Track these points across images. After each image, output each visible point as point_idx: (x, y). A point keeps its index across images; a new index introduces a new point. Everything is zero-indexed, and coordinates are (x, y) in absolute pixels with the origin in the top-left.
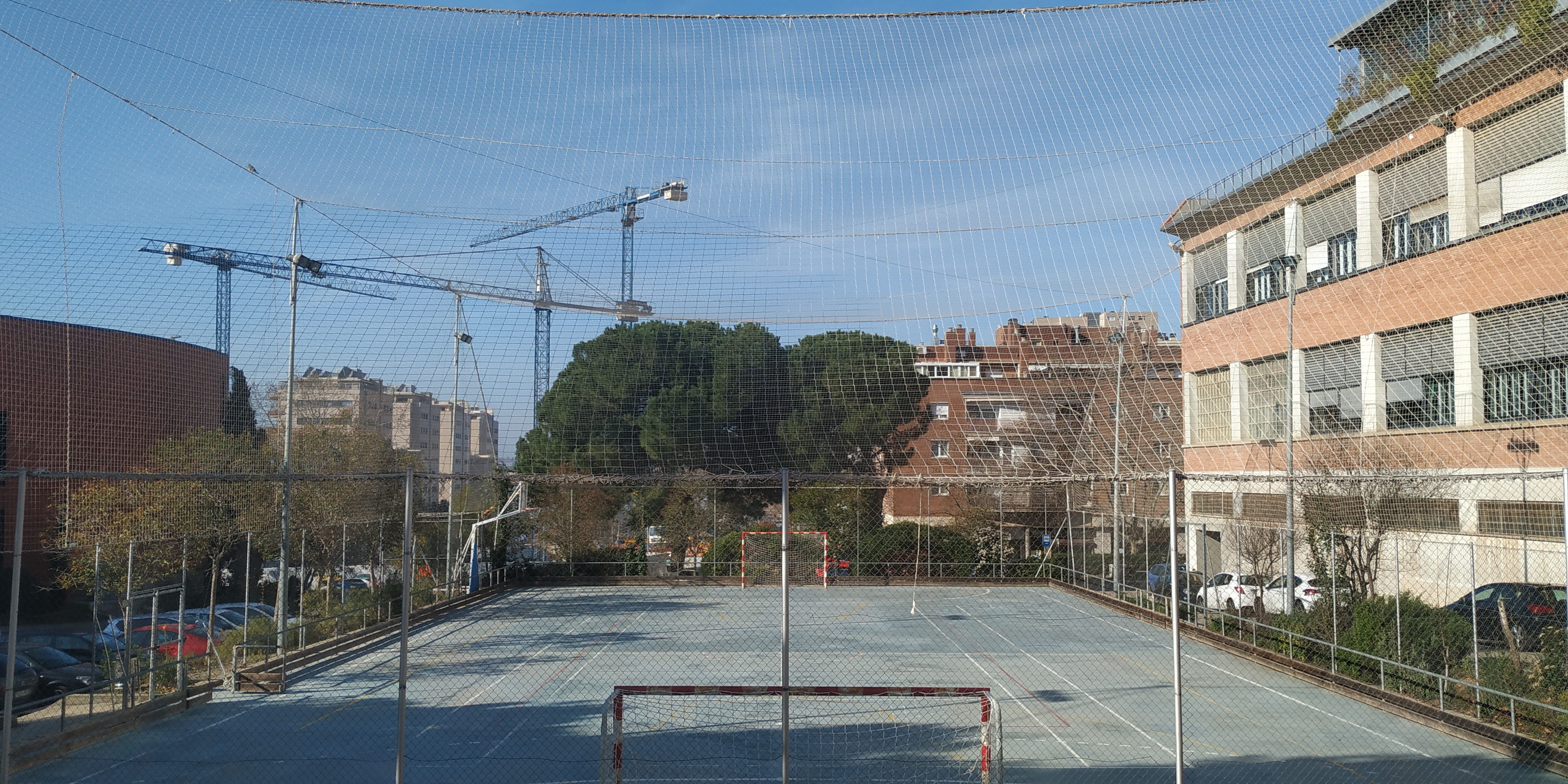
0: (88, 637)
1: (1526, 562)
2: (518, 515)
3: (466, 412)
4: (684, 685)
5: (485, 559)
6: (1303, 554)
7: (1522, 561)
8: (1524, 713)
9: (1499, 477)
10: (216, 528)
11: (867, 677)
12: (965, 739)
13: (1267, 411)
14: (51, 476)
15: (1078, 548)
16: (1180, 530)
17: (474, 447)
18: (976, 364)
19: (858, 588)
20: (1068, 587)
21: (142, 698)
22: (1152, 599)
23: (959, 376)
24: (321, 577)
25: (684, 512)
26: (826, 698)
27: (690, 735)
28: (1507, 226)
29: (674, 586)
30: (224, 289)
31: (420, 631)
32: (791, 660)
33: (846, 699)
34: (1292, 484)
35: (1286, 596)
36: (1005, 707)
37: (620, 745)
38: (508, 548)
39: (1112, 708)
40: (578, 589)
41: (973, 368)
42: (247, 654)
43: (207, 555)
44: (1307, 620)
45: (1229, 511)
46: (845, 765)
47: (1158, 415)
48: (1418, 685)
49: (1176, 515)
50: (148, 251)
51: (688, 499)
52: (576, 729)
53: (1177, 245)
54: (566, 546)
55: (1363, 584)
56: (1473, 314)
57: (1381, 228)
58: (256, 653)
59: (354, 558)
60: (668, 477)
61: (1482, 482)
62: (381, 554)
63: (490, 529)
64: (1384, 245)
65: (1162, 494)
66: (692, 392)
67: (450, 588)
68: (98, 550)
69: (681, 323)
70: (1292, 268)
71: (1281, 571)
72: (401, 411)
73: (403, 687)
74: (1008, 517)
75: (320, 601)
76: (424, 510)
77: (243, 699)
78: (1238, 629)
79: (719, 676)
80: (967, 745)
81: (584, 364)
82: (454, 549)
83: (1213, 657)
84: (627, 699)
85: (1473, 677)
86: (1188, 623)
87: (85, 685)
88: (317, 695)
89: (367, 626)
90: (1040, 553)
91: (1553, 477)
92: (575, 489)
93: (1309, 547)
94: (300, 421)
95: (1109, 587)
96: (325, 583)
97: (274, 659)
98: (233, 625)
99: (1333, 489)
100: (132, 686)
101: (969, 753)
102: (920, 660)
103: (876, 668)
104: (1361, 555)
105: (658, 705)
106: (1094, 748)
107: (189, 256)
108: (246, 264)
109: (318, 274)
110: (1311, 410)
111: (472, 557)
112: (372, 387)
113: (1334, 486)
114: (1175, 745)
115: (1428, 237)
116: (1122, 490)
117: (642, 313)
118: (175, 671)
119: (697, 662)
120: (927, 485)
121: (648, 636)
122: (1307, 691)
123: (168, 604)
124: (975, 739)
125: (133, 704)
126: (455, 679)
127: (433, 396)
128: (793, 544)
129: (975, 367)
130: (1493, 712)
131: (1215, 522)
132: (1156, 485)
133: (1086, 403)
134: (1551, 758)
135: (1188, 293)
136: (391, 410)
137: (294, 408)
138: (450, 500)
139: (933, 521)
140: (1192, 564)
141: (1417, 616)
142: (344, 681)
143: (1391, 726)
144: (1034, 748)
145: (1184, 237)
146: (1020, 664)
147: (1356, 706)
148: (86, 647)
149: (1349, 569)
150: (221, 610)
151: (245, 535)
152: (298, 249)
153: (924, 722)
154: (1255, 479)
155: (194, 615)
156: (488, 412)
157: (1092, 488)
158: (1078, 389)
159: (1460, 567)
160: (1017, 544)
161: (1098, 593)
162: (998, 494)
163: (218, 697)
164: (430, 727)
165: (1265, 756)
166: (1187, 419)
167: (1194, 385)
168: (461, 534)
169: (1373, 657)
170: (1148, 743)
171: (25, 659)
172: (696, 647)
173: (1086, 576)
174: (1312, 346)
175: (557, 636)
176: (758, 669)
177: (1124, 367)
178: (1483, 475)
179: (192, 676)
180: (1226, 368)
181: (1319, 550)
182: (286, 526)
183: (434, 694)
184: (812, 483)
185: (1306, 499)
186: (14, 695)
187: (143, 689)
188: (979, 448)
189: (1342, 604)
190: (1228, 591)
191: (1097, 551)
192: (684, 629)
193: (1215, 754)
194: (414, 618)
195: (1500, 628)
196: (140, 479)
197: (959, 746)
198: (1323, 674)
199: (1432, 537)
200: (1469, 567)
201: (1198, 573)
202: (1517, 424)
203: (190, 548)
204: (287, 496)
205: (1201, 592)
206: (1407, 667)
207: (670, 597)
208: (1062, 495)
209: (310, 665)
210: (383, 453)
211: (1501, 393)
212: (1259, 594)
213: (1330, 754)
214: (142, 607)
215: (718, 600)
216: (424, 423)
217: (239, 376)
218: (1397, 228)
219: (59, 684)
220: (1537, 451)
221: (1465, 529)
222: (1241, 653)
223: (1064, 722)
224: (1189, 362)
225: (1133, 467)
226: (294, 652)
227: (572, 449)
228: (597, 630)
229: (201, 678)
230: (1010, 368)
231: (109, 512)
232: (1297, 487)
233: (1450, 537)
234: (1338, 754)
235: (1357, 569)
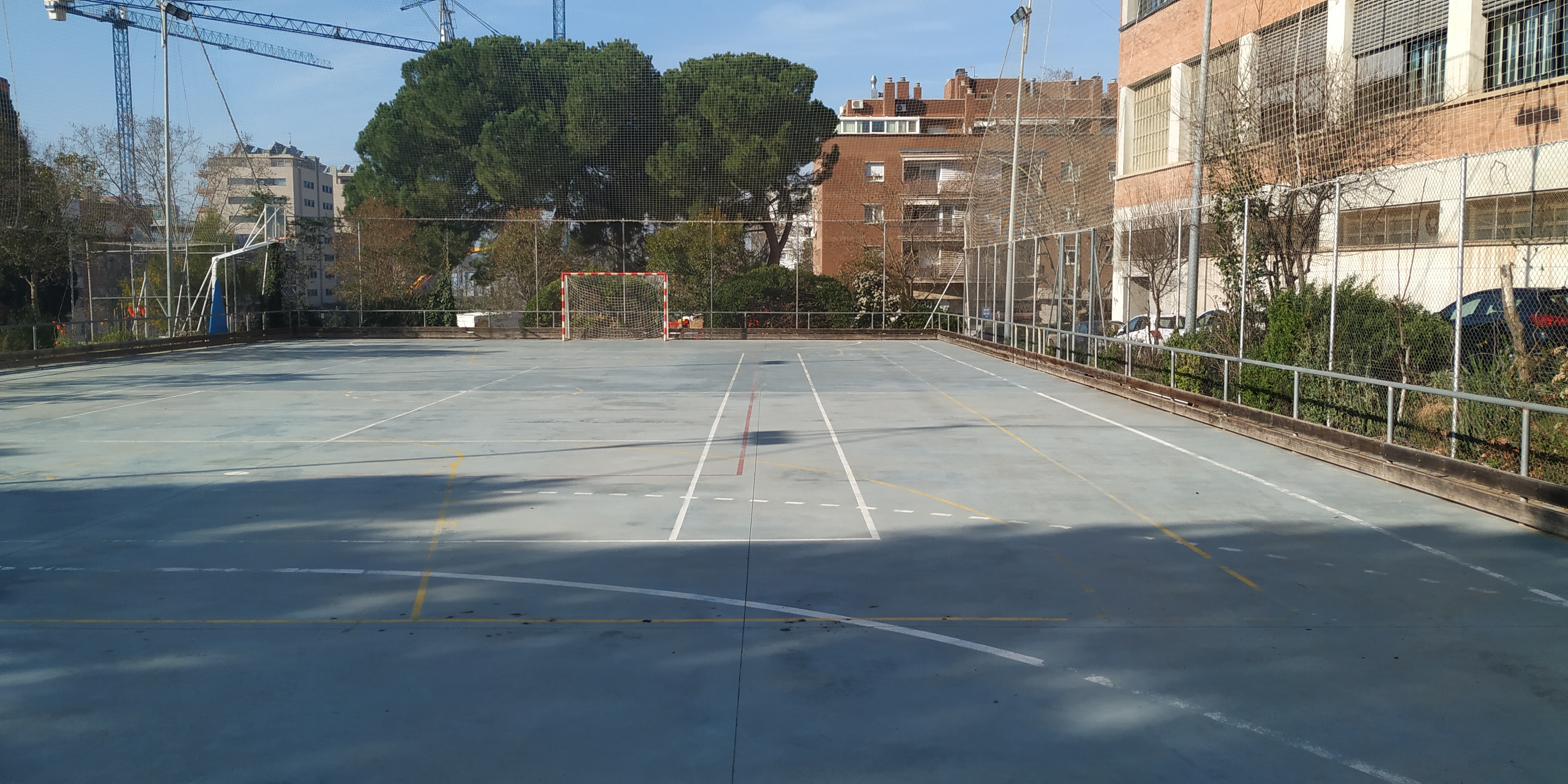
18: (917, 119)
23: (896, 131)
41: (912, 123)
44: (1206, 337)
45: (1160, 251)
48: (1354, 413)
55: (1291, 278)
81: (414, 86)
112: (308, 166)
129: (914, 122)
130: (1480, 447)
166: (1120, 147)
167: (1130, 103)
174: (1269, 25)
180: (1167, 74)
202: (1529, 86)
211: (1510, 46)
220: (1558, 120)
221: (1444, 240)
224: (1126, 73)
230: (954, 123)
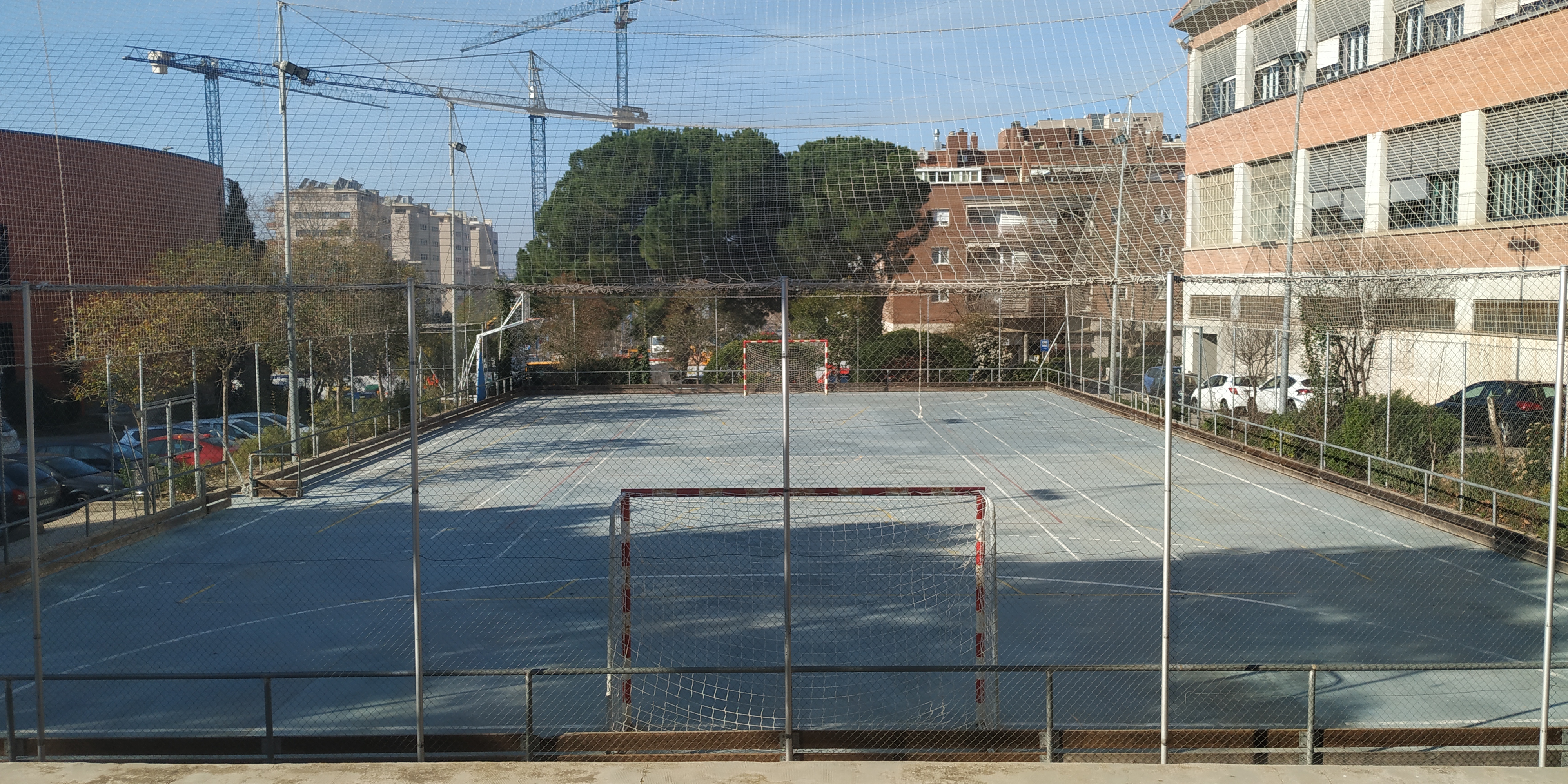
0: (107, 448)
1: (1518, 360)
2: (521, 325)
3: (464, 223)
4: (688, 487)
5: (490, 369)
6: (1298, 354)
7: (1514, 359)
8: (1505, 505)
9: (1496, 276)
10: (223, 340)
11: (866, 478)
12: (960, 536)
13: (1269, 213)
14: (54, 289)
15: (1075, 353)
16: (1177, 333)
17: (475, 259)
18: (978, 169)
19: (858, 394)
20: (1063, 390)
21: (163, 505)
22: (1147, 400)
23: (961, 181)
24: (331, 387)
25: (686, 322)
26: (826, 498)
27: (695, 535)
28: (1523, 18)
29: (677, 394)
30: (212, 98)
31: (430, 439)
32: (792, 463)
33: (845, 499)
34: (1290, 286)
35: (1278, 396)
36: (999, 504)
37: (628, 544)
38: (513, 358)
39: (1104, 504)
40: (583, 397)
41: (974, 173)
42: (263, 462)
43: (216, 367)
44: (1299, 419)
45: (1226, 314)
46: (844, 561)
47: (1160, 217)
48: (1403, 479)
49: (1173, 318)
50: (133, 59)
51: (689, 308)
52: (586, 530)
53: (1186, 42)
54: (570, 356)
55: (1356, 384)
56: (1482, 110)
57: (1394, 21)
58: (271, 461)
59: (362, 368)
60: (669, 286)
61: (1480, 281)
62: (388, 364)
63: (494, 340)
64: (1396, 38)
65: (1160, 298)
66: (691, 201)
67: (457, 397)
68: (108, 363)
69: (678, 130)
70: (1302, 63)
71: (1275, 371)
72: (400, 223)
73: (415, 492)
74: (1007, 323)
75: (330, 411)
76: (428, 321)
77: (262, 504)
78: (1230, 429)
79: (722, 478)
80: (962, 542)
81: (581, 172)
82: (460, 359)
83: (1203, 455)
84: (634, 502)
85: (1458, 472)
86: (1181, 423)
87: (106, 493)
88: (333, 500)
89: (378, 434)
90: (1038, 357)
91: (1550, 275)
92: (577, 300)
93: (1304, 347)
94: (299, 233)
95: (1105, 389)
96: (335, 392)
97: (289, 466)
98: (246, 433)
99: (1332, 290)
100: (152, 493)
101: (964, 548)
102: (917, 462)
103: (874, 470)
104: (1355, 356)
105: (663, 507)
106: (1085, 543)
107: (174, 65)
108: (234, 72)
109: (306, 81)
110: (1313, 210)
111: (478, 368)
112: (368, 198)
113: (1332, 286)
114: (1163, 538)
115: (1442, 31)
116: (1122, 294)
117: (638, 120)
118: (193, 478)
119: (700, 466)
120: (926, 291)
121: (652, 442)
122: (1294, 487)
123: (181, 414)
124: (969, 536)
125: (154, 510)
126: (466, 484)
127: (431, 208)
128: (793, 352)
129: (976, 172)
130: (1475, 505)
131: (1212, 325)
132: (1155, 288)
133: (1088, 206)
134: (1528, 547)
135: (1195, 92)
136: (390, 221)
137: (292, 219)
138: (452, 310)
139: (932, 328)
140: (1188, 366)
141: (1406, 413)
142: (359, 487)
143: (1374, 519)
144: (1026, 543)
145: (1193, 32)
146: (1014, 464)
147: (1341, 500)
148: (103, 456)
149: (1342, 369)
150: (233, 420)
151: (253, 347)
152: (285, 55)
153: (920, 520)
154: (1253, 280)
155: (208, 425)
156: (487, 223)
157: (1091, 293)
158: (1080, 192)
159: (1451, 364)
160: (1015, 349)
161: (1094, 396)
162: (999, 300)
163: (237, 503)
164: (444, 530)
165: (1249, 549)
166: (1188, 222)
167: (1197, 186)
168: (465, 344)
169: (1361, 454)
170: (1137, 537)
171: (45, 468)
172: (698, 452)
173: (1082, 379)
174: (1318, 145)
175: (564, 443)
176: (760, 472)
177: (1127, 169)
178: (1480, 274)
179: (210, 484)
180: (1230, 170)
181: (1314, 351)
182: (293, 337)
183: (446, 498)
184: (812, 291)
185: (1304, 300)
186: (38, 503)
187: (164, 496)
188: (979, 255)
189: (1333, 403)
190: (1222, 392)
191: (1094, 355)
192: (687, 434)
193: (1202, 547)
194: (423, 427)
195: (1488, 423)
196: (144, 292)
197: (954, 543)
198: (1311, 470)
199: (1426, 336)
200: (1460, 364)
201: (1192, 375)
202: (1519, 223)
203: (198, 360)
204: (291, 308)
205: (1195, 394)
206: (1395, 463)
207: (674, 405)
208: (1061, 301)
209: (325, 472)
210: (384, 264)
211: (1505, 191)
212: (1252, 394)
213: (1313, 546)
214: (156, 417)
215: (720, 407)
216: (423, 234)
217: (234, 187)
218: (1410, 22)
219: (83, 493)
220: (1537, 250)
221: (1459, 328)
222: (1231, 451)
223: (1056, 518)
224: (1193, 163)
225: (1133, 271)
226: (308, 460)
227: (572, 259)
228: (603, 437)
229: (219, 485)
230: (1012, 172)
231: (115, 325)
232: (1296, 289)
233: (1443, 337)
234: (1321, 546)
235: (1350, 367)
